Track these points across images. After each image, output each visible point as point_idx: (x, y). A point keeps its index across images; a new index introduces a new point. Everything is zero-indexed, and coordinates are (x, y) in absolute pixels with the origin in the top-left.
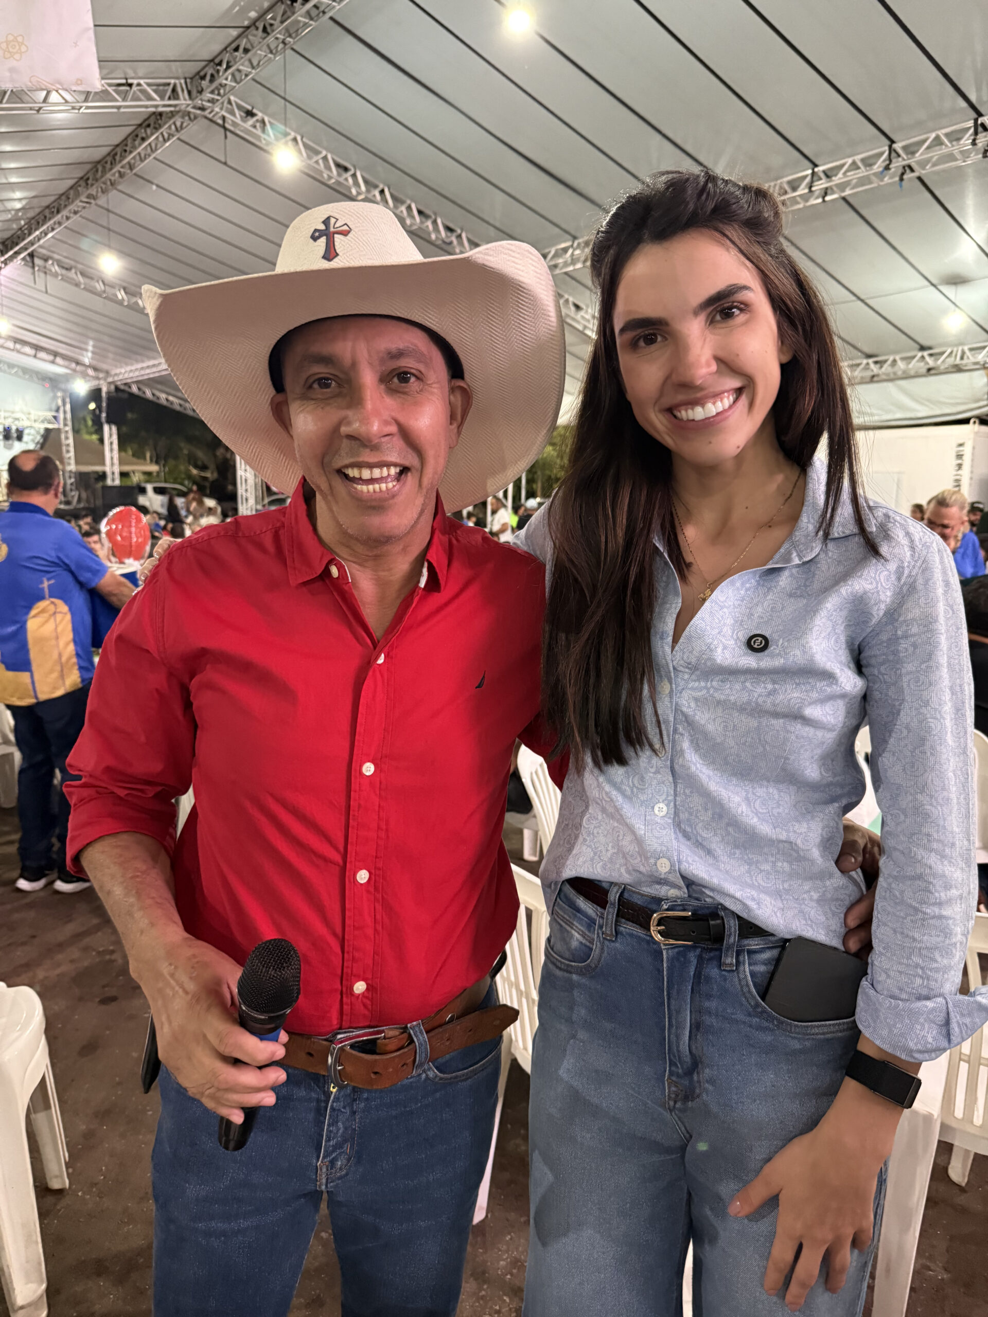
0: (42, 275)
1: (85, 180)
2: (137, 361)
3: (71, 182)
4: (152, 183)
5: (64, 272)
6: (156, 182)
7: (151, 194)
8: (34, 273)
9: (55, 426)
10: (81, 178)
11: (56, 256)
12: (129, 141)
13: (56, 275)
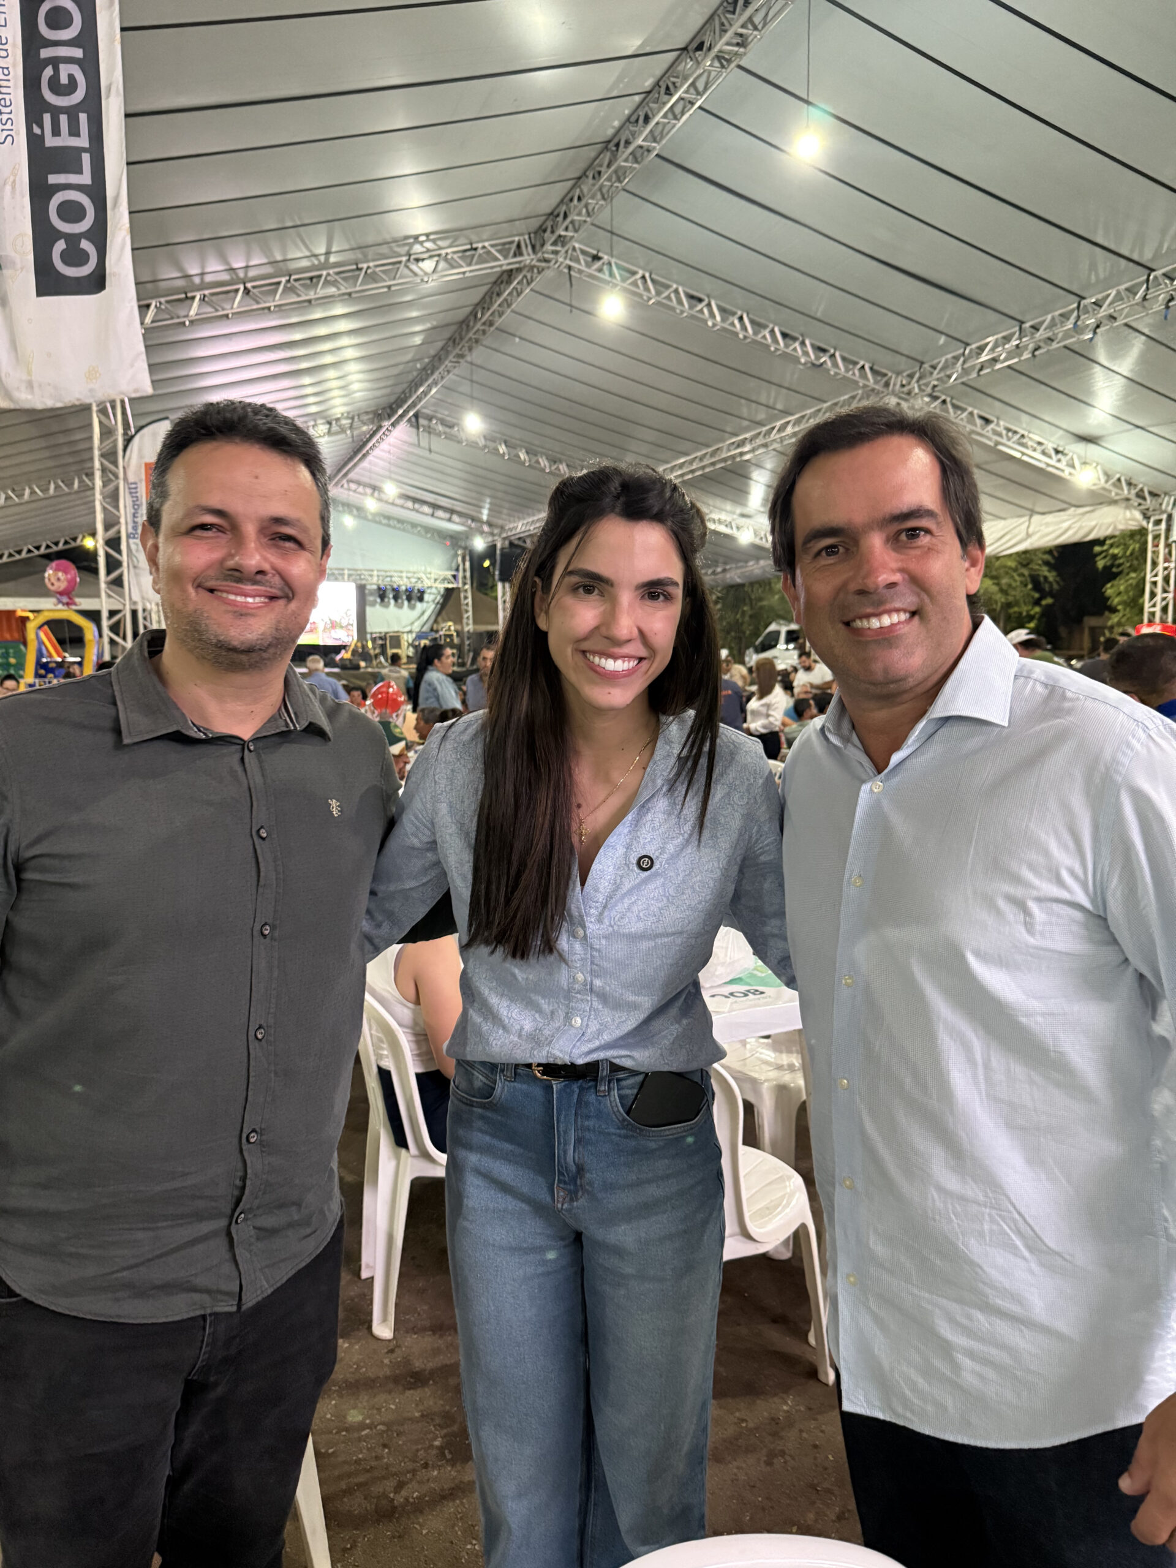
0: (426, 435)
1: (453, 341)
2: (529, 515)
3: (440, 344)
4: (514, 335)
5: (448, 430)
6: (518, 333)
7: (515, 346)
8: (418, 435)
9: (454, 586)
10: (450, 339)
11: (439, 416)
12: (487, 298)
13: (439, 435)
